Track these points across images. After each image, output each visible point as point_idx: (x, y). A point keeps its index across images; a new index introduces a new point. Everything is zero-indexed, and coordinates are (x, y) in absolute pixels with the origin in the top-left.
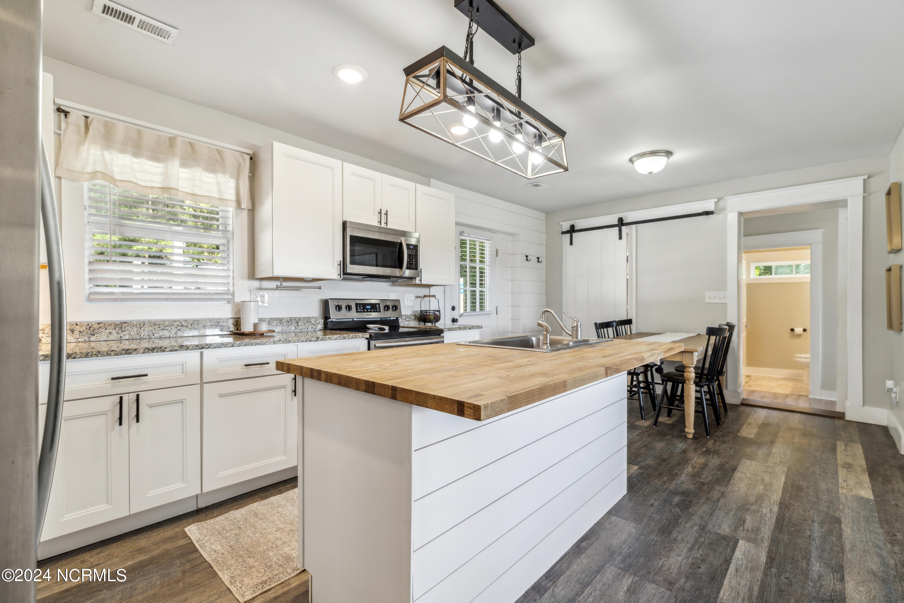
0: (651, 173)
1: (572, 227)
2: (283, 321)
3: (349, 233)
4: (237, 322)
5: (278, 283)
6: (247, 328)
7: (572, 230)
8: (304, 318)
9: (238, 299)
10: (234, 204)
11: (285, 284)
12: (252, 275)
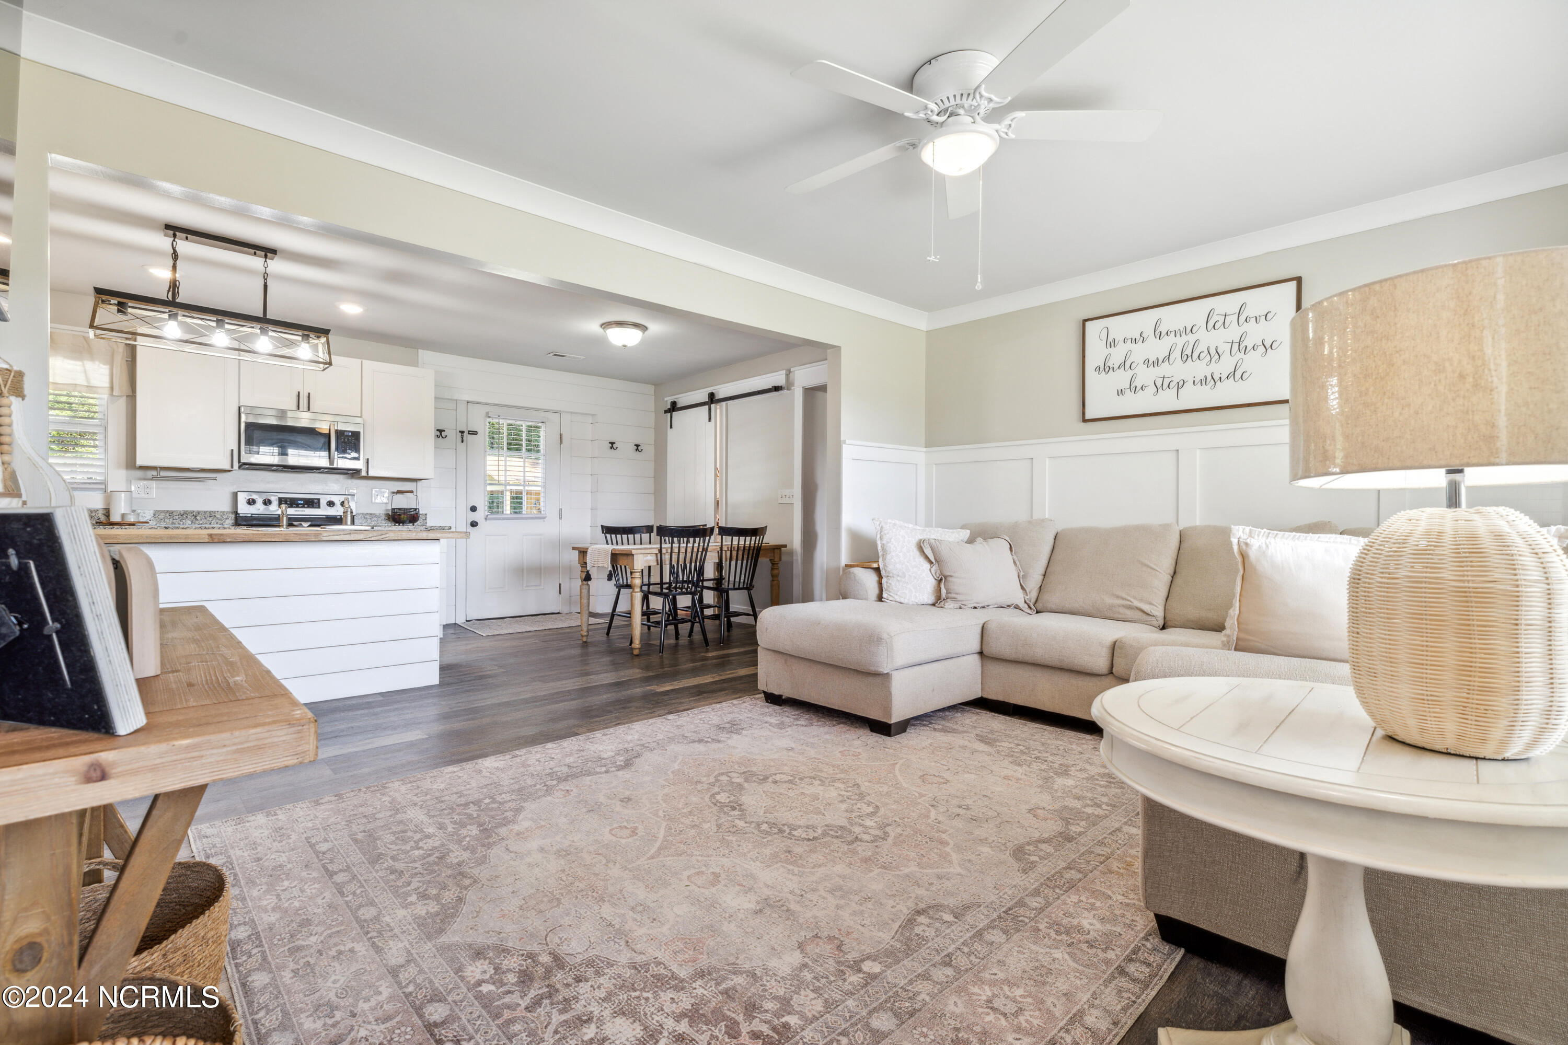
0: (625, 346)
1: (674, 404)
2: (174, 514)
3: (243, 418)
4: (107, 513)
5: (154, 473)
6: (116, 518)
7: (674, 407)
8: (205, 512)
9: (110, 489)
10: (107, 391)
11: (163, 473)
12: (131, 463)
